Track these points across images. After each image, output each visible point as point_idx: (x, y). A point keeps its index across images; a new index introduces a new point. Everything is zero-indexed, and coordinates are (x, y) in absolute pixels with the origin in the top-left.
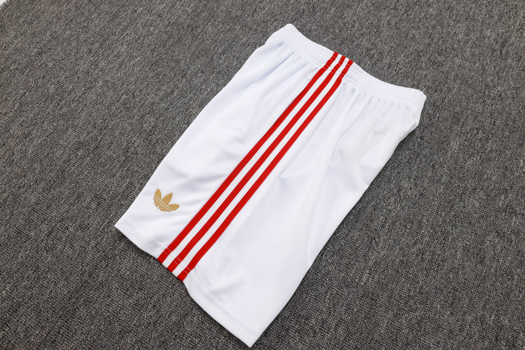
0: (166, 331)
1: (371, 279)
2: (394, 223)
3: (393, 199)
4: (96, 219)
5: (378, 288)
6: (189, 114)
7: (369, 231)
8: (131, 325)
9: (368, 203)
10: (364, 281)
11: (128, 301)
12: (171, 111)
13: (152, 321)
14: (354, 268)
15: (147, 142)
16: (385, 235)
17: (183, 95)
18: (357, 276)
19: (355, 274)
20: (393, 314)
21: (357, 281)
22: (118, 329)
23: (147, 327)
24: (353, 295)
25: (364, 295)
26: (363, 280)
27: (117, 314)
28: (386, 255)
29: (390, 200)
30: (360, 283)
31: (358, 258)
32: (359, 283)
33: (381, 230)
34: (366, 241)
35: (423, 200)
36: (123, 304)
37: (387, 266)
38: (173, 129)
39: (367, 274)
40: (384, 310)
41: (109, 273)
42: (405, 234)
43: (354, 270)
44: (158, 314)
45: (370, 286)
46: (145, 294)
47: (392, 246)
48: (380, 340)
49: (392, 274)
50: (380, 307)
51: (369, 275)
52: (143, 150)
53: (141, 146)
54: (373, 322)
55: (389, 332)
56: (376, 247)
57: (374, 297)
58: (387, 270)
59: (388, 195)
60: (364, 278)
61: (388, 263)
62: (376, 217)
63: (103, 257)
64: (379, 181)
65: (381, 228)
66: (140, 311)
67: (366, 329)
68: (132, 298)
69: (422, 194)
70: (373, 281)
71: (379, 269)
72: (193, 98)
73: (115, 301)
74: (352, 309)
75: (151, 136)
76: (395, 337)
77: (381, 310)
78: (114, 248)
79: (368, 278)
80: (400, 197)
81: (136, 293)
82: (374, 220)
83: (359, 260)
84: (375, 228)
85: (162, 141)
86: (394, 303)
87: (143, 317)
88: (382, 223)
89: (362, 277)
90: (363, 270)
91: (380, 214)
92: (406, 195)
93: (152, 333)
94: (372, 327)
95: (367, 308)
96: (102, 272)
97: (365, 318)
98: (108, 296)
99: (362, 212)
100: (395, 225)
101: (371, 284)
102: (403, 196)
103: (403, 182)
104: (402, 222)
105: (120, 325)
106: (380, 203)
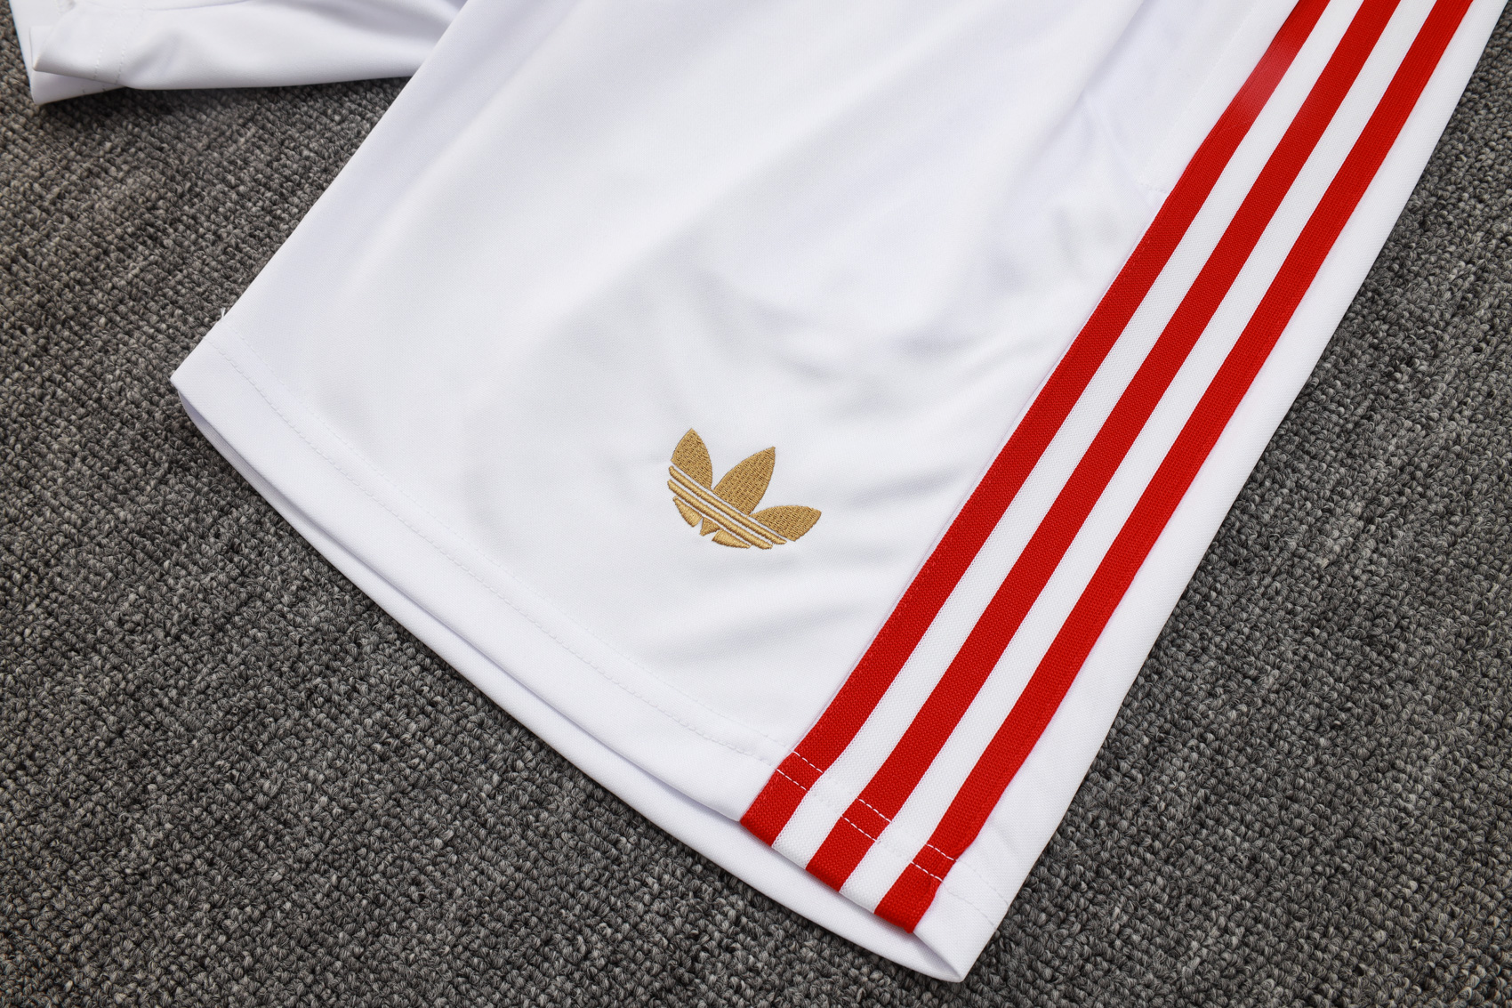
0: (270, 666)
1: (1371, 544)
4: (32, 157)
5: (1407, 593)
7: (1384, 320)
8: (104, 617)
10: (1331, 551)
11: (110, 511)
13: (207, 611)
14: (1283, 486)
16: (1469, 349)
18: (1295, 523)
19: (1287, 512)
20: (1480, 723)
21: (1293, 544)
22: (39, 629)
23: (177, 638)
24: (1264, 610)
25: (1323, 617)
26: (1330, 542)
27: (47, 564)
28: (1464, 439)
30: (1311, 555)
31: (1313, 438)
32: (1302, 558)
33: (1448, 324)
34: (1363, 367)
36: (85, 522)
37: (1468, 495)
39: (1352, 521)
40: (1428, 698)
41: (47, 384)
43: (1285, 491)
44: (242, 585)
45: (1364, 577)
46: (198, 492)
48: (1396, 845)
49: (1490, 532)
50: (1411, 681)
51: (1361, 524)
54: (1362, 751)
55: (1446, 812)
56: (1416, 401)
57: (1378, 631)
58: (1466, 511)
60: (1336, 533)
61: (1475, 478)
62: (1427, 261)
63: (33, 314)
65: (1448, 316)
66: (159, 562)
67: (1322, 781)
68: (132, 500)
70: (1382, 555)
71: (1422, 503)
73: (47, 504)
74: (1253, 672)
76: (1478, 839)
77: (1411, 698)
78: (93, 279)
79: (1356, 538)
81: (153, 483)
82: (1417, 275)
83: (1313, 450)
84: (1419, 312)
86: (1492, 672)
87: (171, 589)
88: (1459, 295)
89: (1320, 531)
90: (1330, 499)
93: (200, 666)
94: (1355, 774)
95: (1338, 680)
96: (16, 375)
97: (1320, 725)
98: (20, 484)
101: (1373, 568)
105: (50, 614)
106: (1453, 201)
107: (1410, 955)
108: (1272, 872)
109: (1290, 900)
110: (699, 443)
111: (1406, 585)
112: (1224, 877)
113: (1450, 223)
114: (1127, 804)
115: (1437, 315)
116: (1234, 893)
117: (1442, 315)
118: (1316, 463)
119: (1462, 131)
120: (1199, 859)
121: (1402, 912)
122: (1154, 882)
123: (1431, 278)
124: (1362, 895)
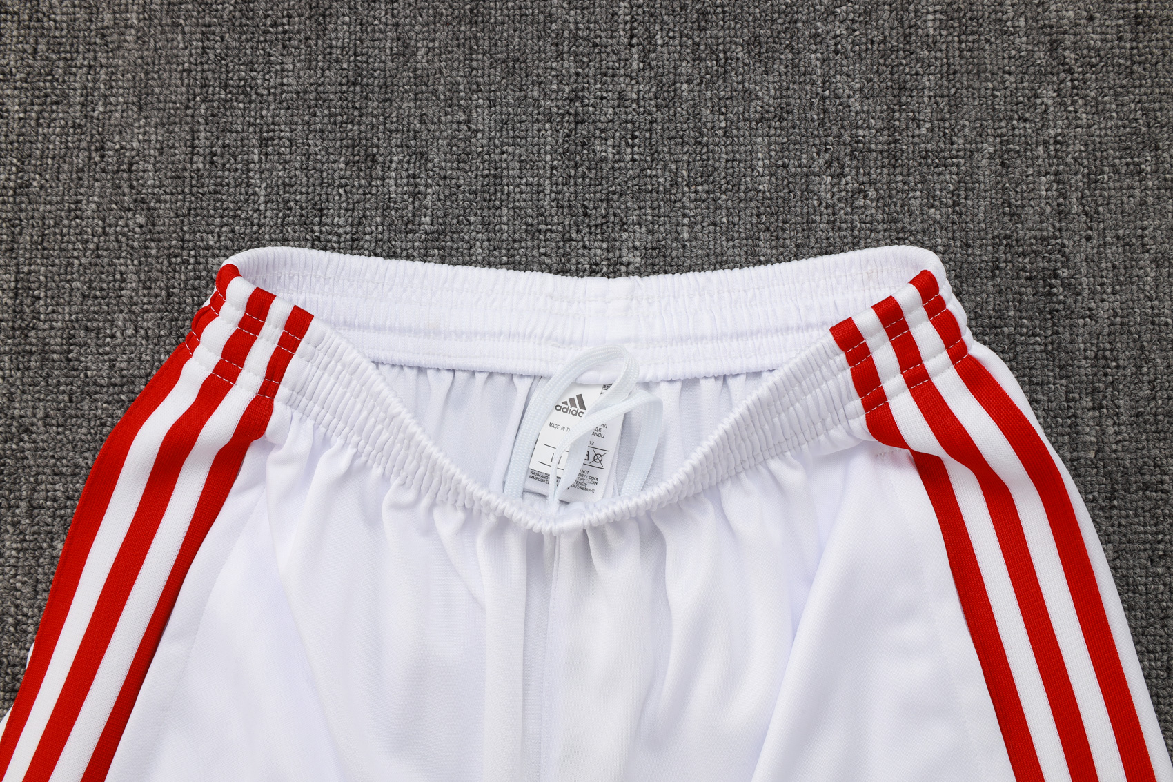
1: (1110, 422)
2: (1092, 180)
3: (1048, 95)
5: (1148, 440)
6: (120, 163)
7: (1024, 255)
9: (971, 156)
10: (1092, 443)
12: (42, 187)
15: (33, 364)
16: (1084, 241)
17: (46, 96)
25: (1114, 490)
28: (1119, 311)
29: (1039, 101)
30: (1082, 454)
32: (1078, 459)
33: (1060, 230)
34: (1031, 299)
35: (1150, 41)
37: (1142, 348)
38: (98, 256)
39: (1090, 414)
42: (1150, 200)
47: (1126, 268)
52: (39, 400)
53: (24, 392)
56: (1076, 301)
58: (1147, 361)
59: (1026, 84)
61: (1140, 334)
62: (1022, 192)
64: (970, 50)
65: (1057, 225)
69: (1137, 16)
70: (1119, 425)
71: (1121, 372)
72: (94, 89)
75: (32, 333)
80: (1070, 71)
84: (1038, 233)
85: (87, 329)
88: (1055, 203)
89: (1077, 433)
90: (1069, 408)
91: (1030, 171)
92: (1085, 52)
99: (966, 198)
100: (1099, 185)
101: (1120, 437)
102: (1076, 60)
103: (1053, 7)
104: (1117, 161)
106: (1011, 133)
115: (1051, 229)
117: (1054, 227)
119: (984, 72)
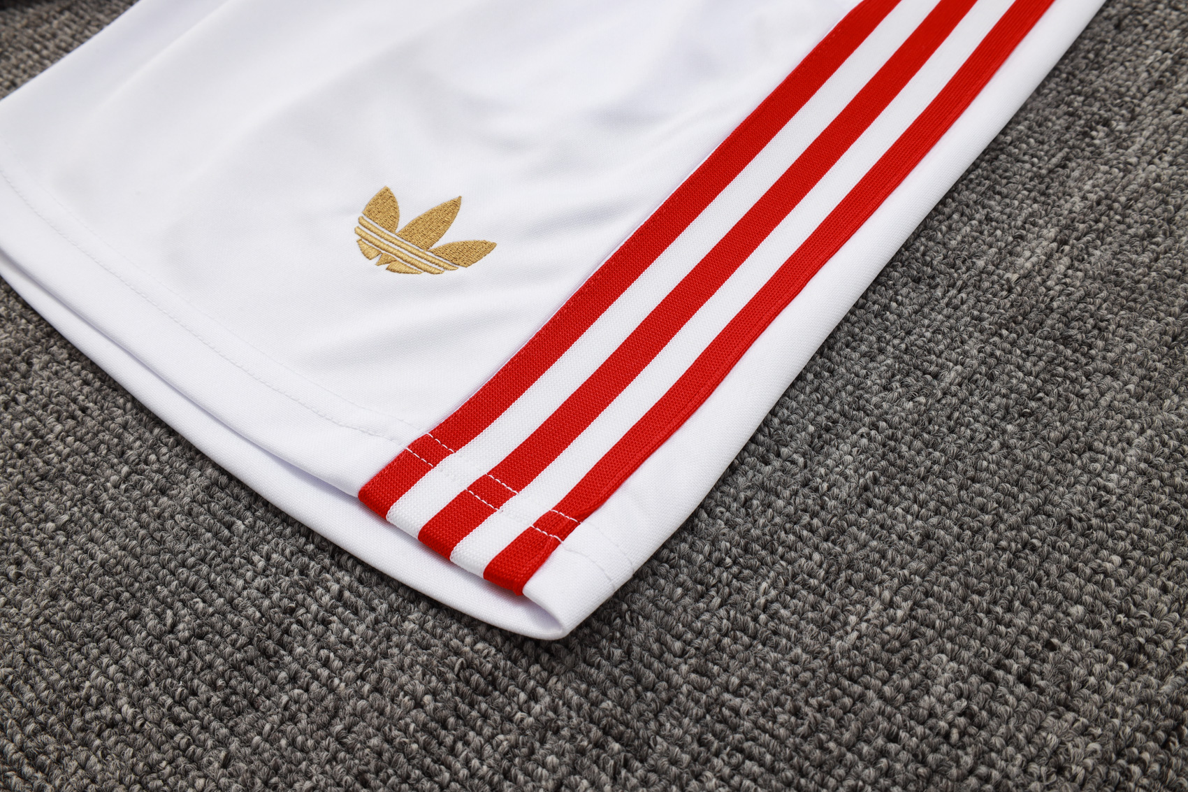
18: (985, 247)
19: (975, 239)
21: (981, 264)
24: (948, 317)
31: (1004, 181)
40: (1131, 387)
43: (974, 222)
48: (1094, 521)
50: (1111, 373)
54: (1055, 435)
55: (1154, 489)
57: (1072, 332)
60: (1027, 254)
67: (1008, 463)
74: (933, 368)
77: (1110, 388)
82: (1112, 61)
83: (1004, 191)
94: (1046, 455)
97: (1007, 413)
107: (1114, 631)
108: (947, 547)
109: (968, 574)
110: (392, 197)
111: (1104, 294)
112: (890, 554)
113: (1146, 26)
114: (786, 485)
116: (903, 568)
118: (1008, 201)
120: (863, 536)
121: (1103, 587)
122: (809, 558)
123: (1127, 64)
124: (1053, 569)
